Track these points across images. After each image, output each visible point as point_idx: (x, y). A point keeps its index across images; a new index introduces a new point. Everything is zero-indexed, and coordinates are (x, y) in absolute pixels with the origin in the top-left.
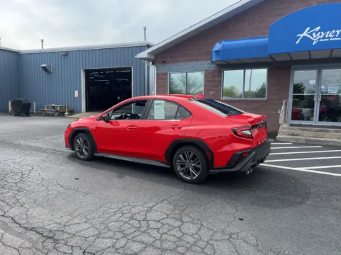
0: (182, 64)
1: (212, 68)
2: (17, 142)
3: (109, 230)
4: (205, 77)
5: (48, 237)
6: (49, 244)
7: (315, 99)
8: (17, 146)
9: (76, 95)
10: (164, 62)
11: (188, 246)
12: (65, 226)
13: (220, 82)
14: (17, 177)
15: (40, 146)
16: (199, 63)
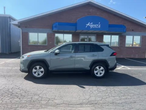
1: (50, 32)
10: (26, 27)
13: (54, 38)
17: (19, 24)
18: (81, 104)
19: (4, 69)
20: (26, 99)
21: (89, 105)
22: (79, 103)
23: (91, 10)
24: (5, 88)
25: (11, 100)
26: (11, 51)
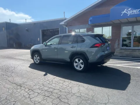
1: (89, 27)
2: (15, 57)
3: (39, 84)
5: (18, 86)
6: (19, 87)
7: (131, 38)
8: (15, 59)
9: (39, 40)
11: (63, 88)
12: (25, 82)
14: (13, 68)
15: (23, 59)
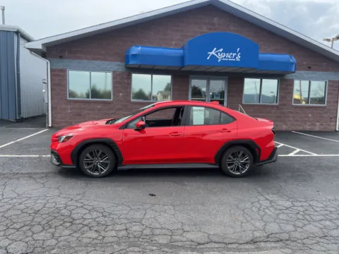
0: (85, 61)
1: (120, 70)
4: (114, 78)
10: (61, 57)
13: (129, 84)
16: (107, 63)
17: (45, 50)
18: (253, 242)
19: (22, 158)
20: (114, 233)
21: (273, 244)
22: (248, 239)
23: (216, 20)
24: (47, 206)
25: (76, 235)
26: (20, 113)
